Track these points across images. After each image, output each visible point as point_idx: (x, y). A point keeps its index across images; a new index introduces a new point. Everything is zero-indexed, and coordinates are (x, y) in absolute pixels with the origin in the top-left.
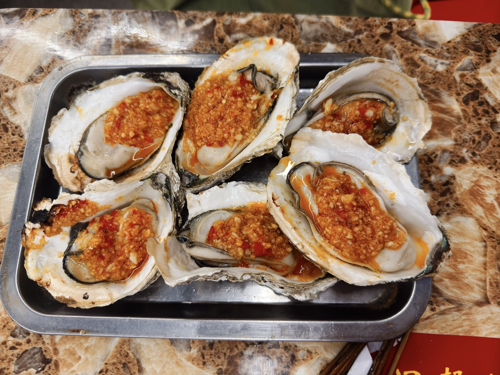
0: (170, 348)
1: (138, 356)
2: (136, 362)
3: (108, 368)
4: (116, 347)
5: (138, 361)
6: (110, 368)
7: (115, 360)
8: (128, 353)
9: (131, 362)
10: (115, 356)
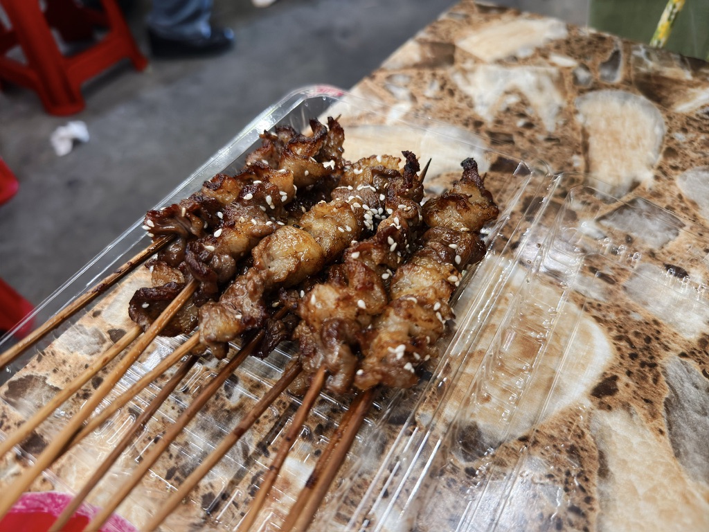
0: (672, 463)
1: (602, 447)
2: (596, 454)
3: (538, 439)
4: (562, 413)
5: (602, 455)
6: (543, 441)
7: (555, 433)
8: (583, 432)
9: (586, 451)
10: (558, 426)
